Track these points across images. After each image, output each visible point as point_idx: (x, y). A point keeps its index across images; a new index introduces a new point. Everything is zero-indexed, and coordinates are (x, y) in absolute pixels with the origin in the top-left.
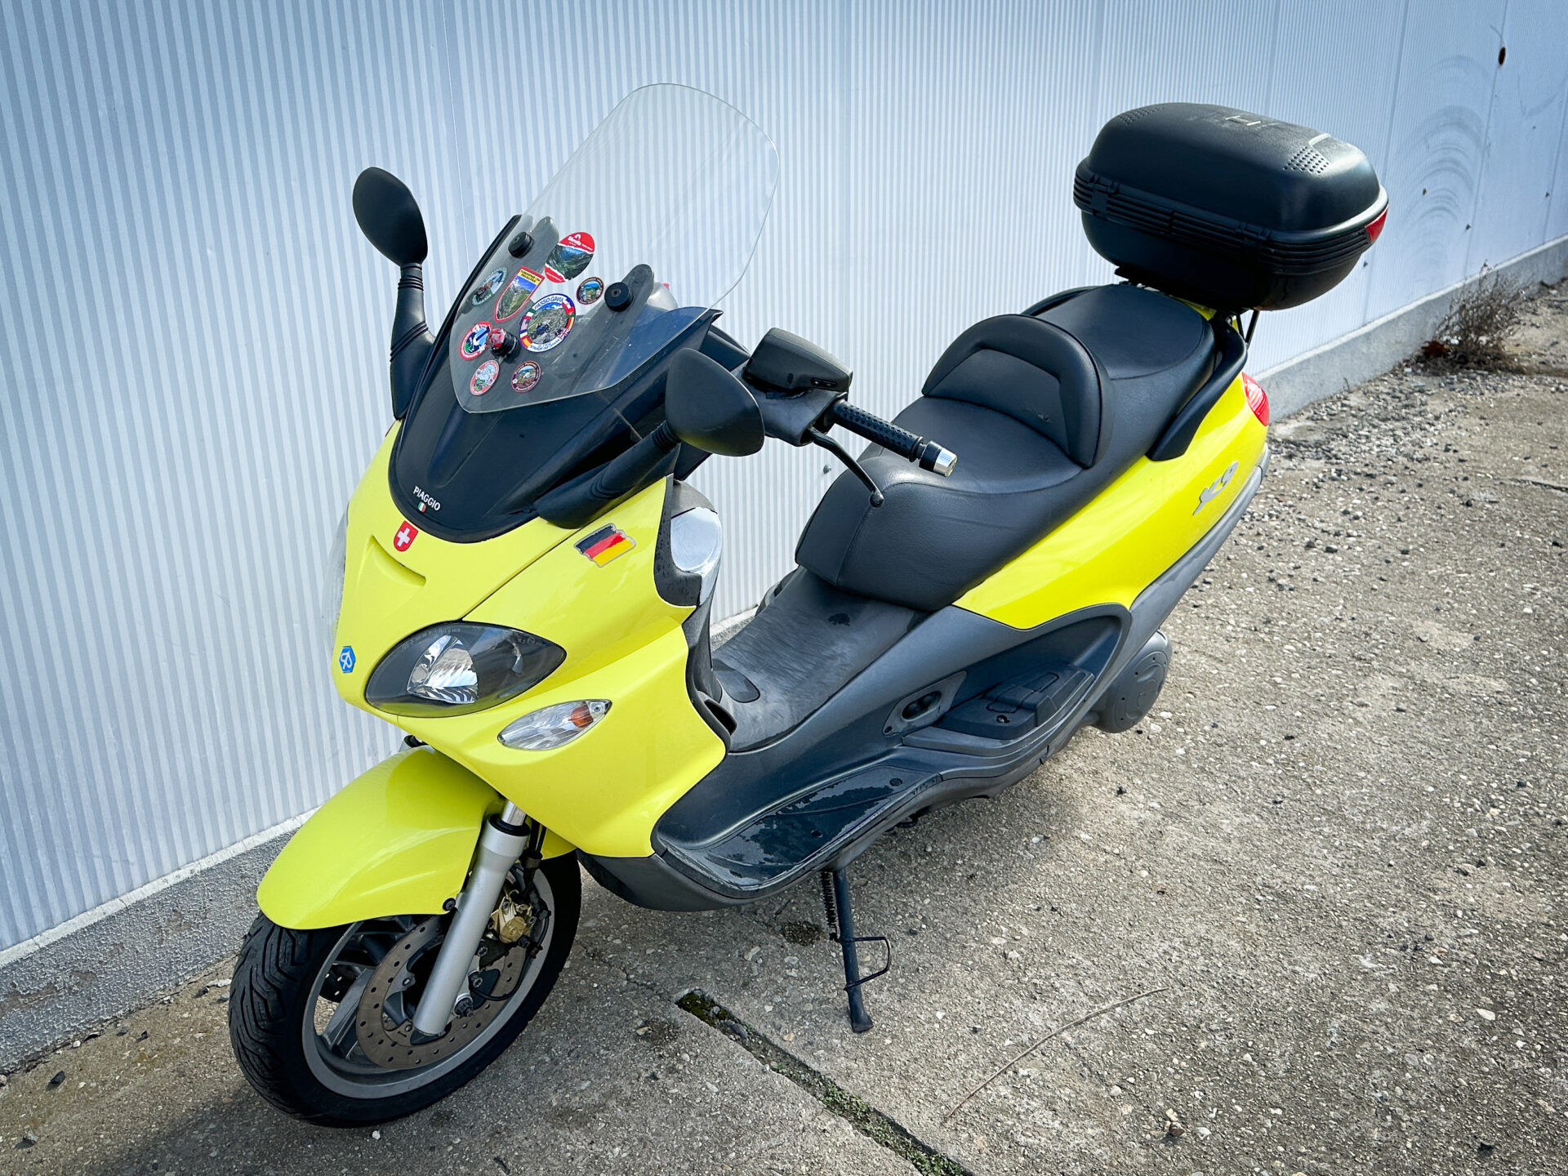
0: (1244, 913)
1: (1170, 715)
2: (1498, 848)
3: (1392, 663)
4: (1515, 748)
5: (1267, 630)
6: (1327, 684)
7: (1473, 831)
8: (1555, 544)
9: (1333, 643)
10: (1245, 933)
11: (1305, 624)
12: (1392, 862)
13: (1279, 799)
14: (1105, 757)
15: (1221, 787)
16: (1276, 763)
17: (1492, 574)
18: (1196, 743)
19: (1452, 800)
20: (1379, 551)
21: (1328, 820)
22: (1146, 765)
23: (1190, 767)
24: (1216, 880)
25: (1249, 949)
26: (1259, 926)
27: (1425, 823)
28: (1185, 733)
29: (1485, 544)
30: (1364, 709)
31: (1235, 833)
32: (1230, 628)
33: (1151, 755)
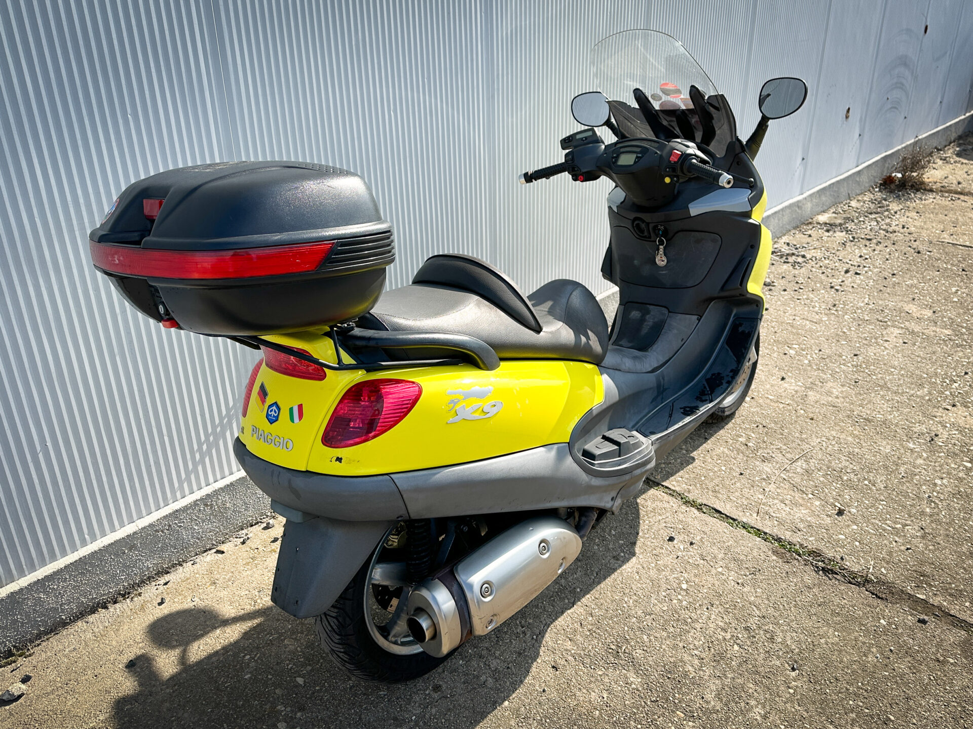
0: (852, 427)
1: (798, 346)
2: (960, 399)
3: (897, 323)
4: (961, 358)
5: (835, 309)
6: (868, 332)
7: (948, 393)
8: (963, 270)
9: (867, 315)
10: (854, 434)
11: (852, 306)
12: (914, 405)
13: (857, 381)
14: (771, 364)
15: (829, 376)
16: (852, 366)
17: (936, 284)
18: (813, 358)
19: (936, 380)
20: (880, 274)
21: (881, 389)
22: (792, 367)
23: (812, 368)
24: (836, 414)
25: (857, 441)
26: (859, 432)
27: (926, 390)
28: (807, 354)
29: (930, 270)
30: (888, 343)
31: (840, 395)
32: (817, 309)
33: (793, 363)
